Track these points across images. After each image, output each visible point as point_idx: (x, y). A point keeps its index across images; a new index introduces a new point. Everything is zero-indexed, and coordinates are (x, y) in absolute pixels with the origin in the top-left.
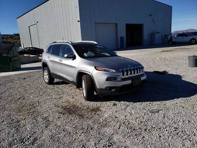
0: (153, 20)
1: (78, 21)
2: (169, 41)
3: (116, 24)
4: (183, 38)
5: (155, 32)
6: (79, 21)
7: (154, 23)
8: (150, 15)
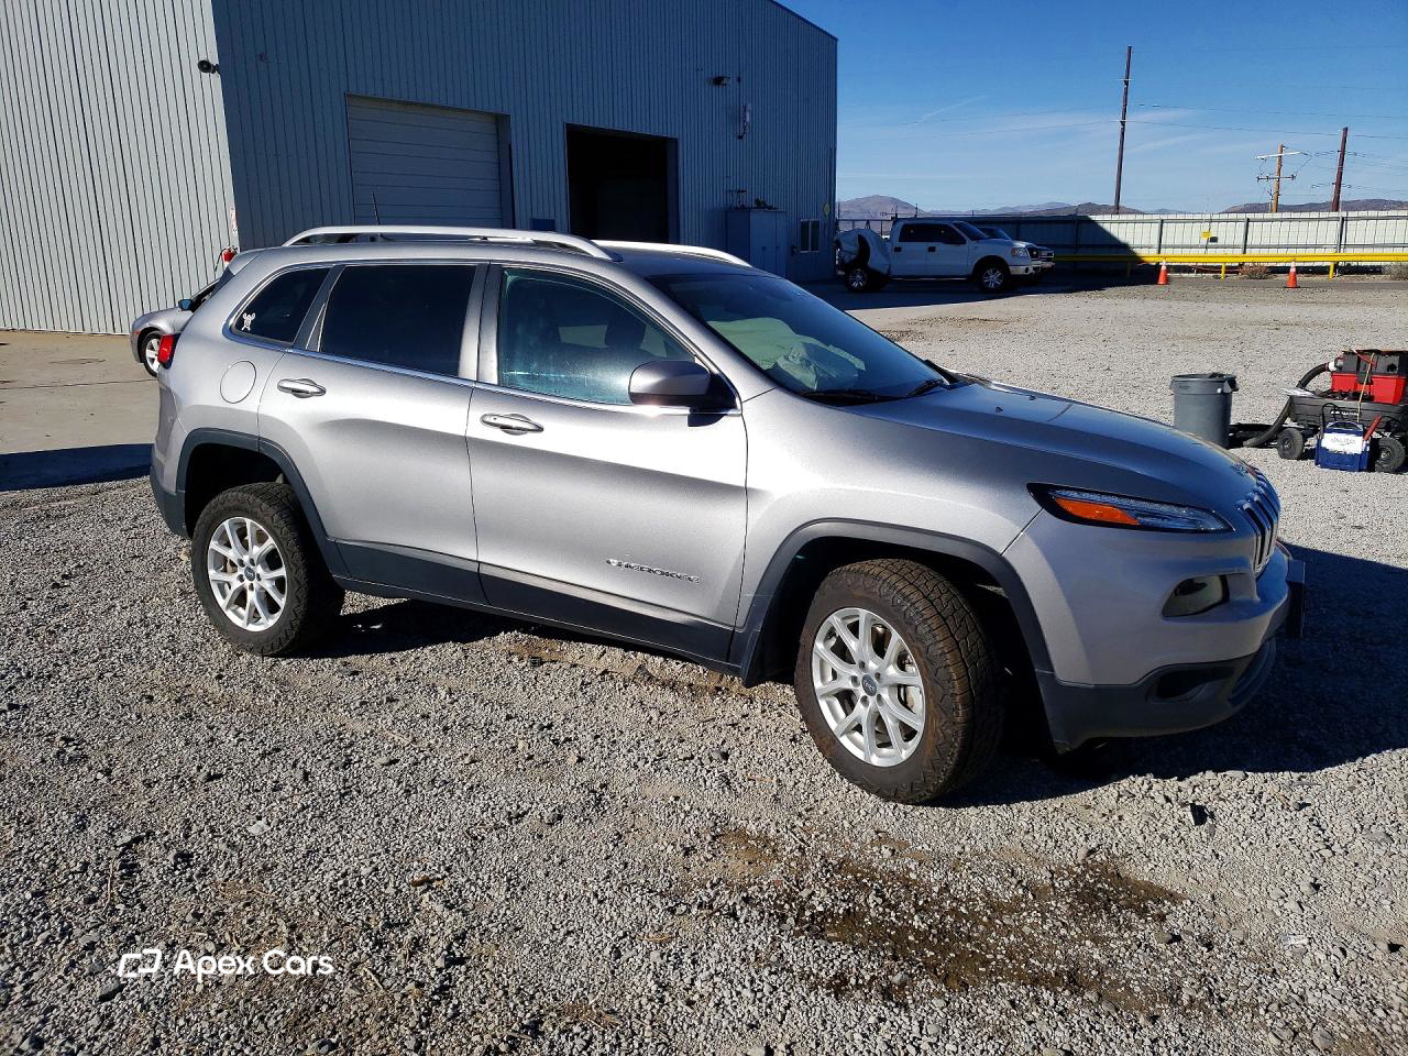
0: (737, 116)
1: (205, 66)
2: (849, 267)
3: (500, 121)
4: (932, 249)
5: (748, 200)
6: (214, 61)
7: (740, 137)
8: (718, 81)
